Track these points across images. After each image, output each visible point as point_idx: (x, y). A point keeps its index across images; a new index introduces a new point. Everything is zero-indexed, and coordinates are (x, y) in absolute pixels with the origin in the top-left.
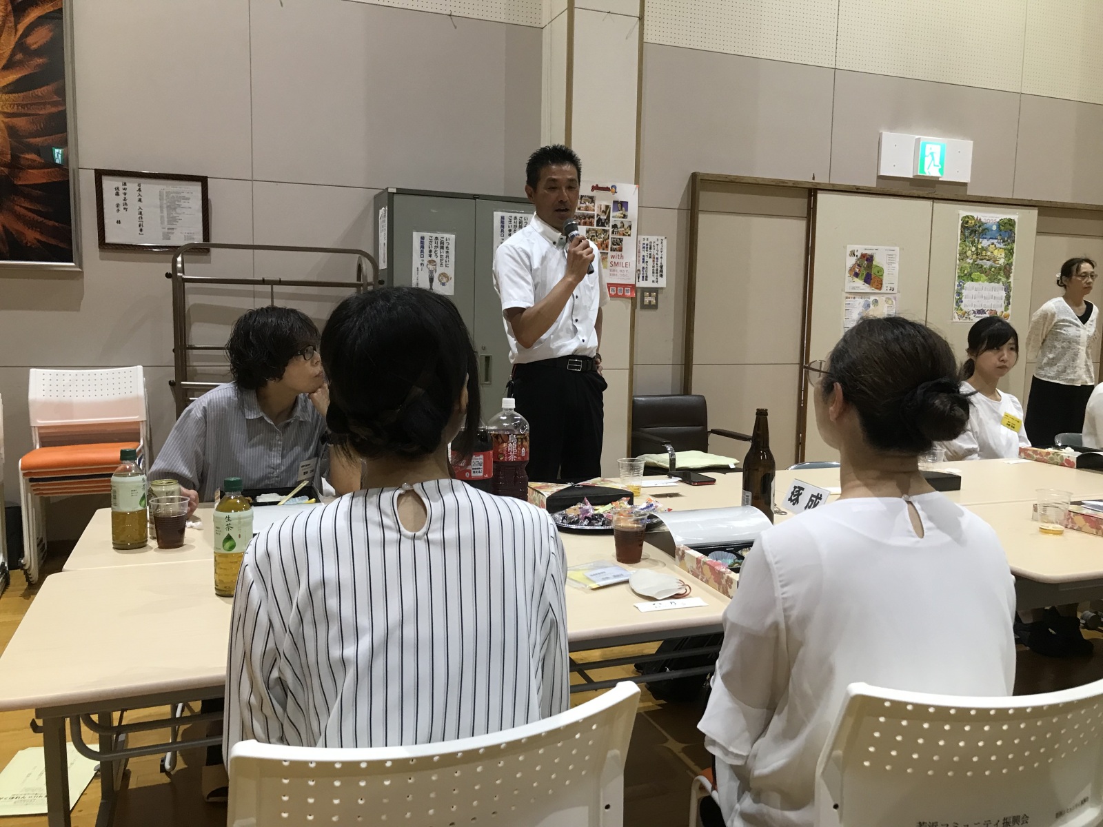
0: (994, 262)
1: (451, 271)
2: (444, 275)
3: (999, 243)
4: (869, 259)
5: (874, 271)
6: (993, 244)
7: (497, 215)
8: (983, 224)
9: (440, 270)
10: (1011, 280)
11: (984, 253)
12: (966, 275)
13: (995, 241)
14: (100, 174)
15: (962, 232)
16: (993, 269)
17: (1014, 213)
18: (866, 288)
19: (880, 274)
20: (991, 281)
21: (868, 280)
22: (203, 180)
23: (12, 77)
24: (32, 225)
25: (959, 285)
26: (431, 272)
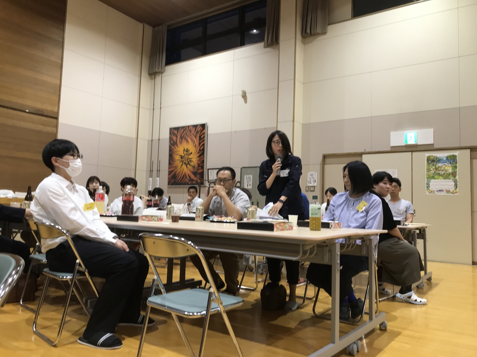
0: (446, 171)
1: (251, 184)
3: (449, 164)
6: (444, 165)
8: (438, 158)
9: (249, 183)
10: (457, 177)
11: (440, 168)
12: (431, 177)
13: (446, 164)
14: (208, 169)
15: (427, 162)
16: (445, 174)
17: (457, 152)
20: (445, 179)
24: (199, 179)
25: (428, 181)
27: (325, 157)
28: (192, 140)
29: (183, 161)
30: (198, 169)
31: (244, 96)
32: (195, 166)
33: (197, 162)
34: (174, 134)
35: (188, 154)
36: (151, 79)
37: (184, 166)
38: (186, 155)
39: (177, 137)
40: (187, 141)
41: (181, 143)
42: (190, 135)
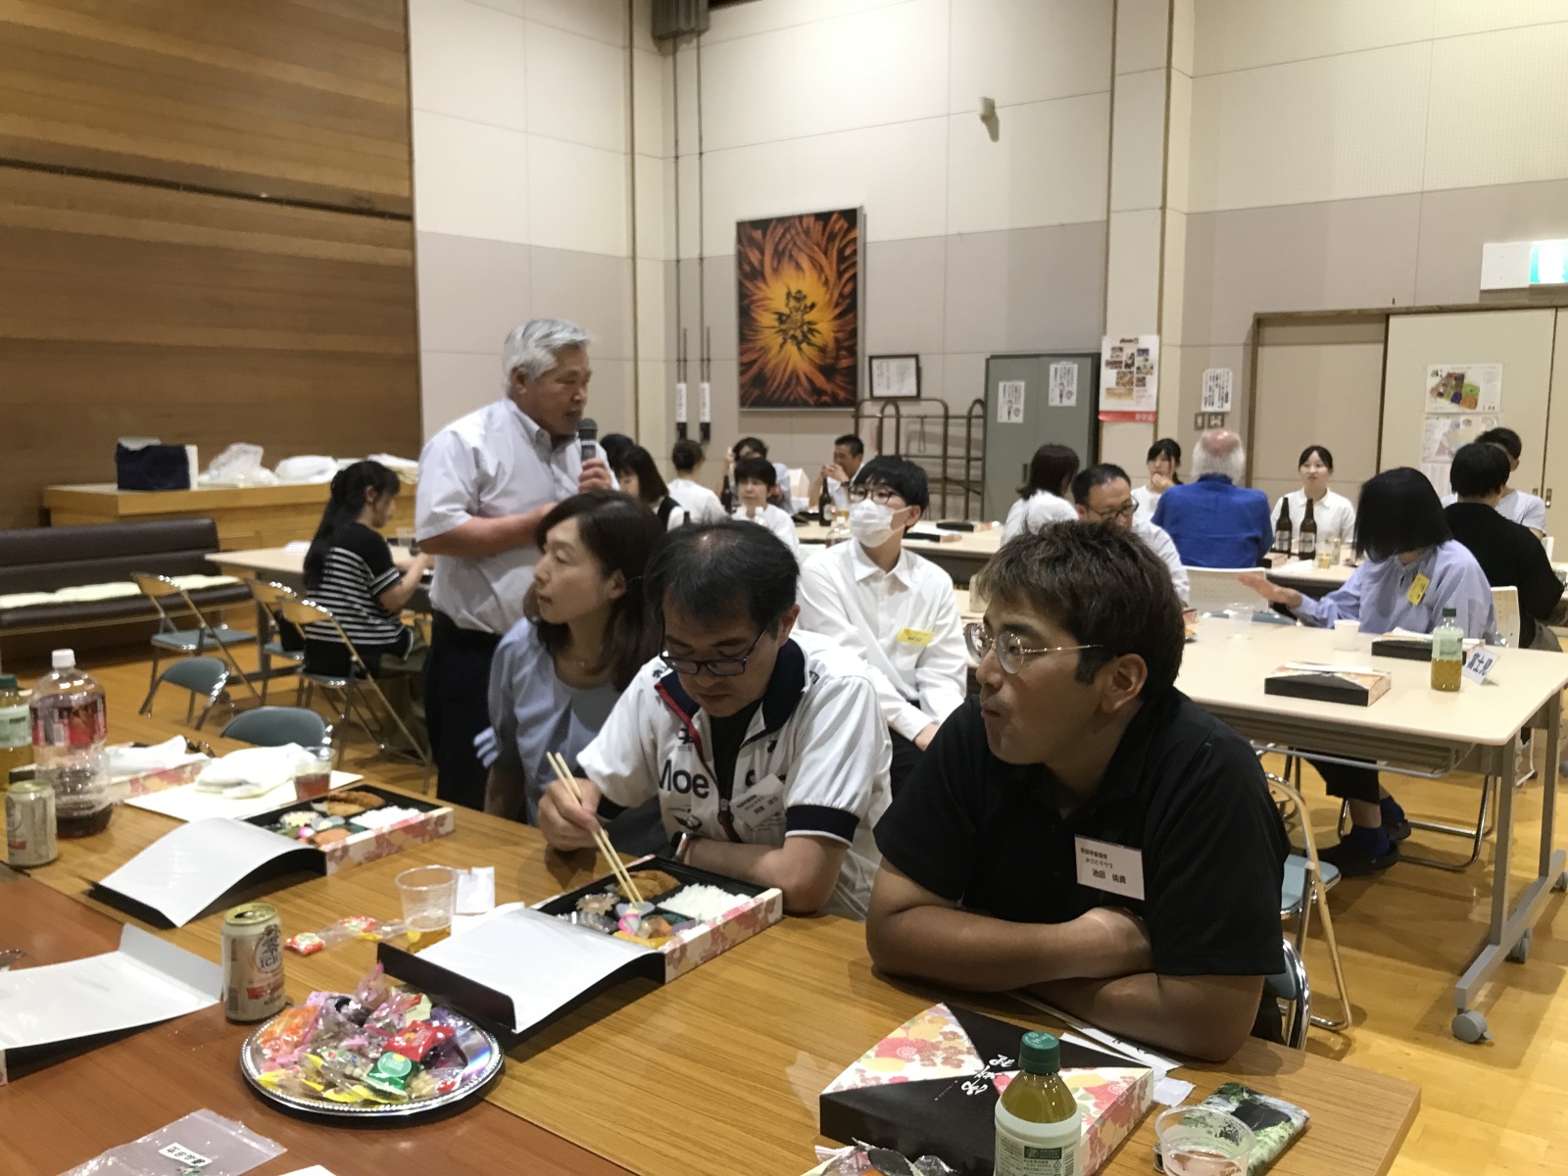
1: (1021, 406)
2: (1018, 410)
4: (1460, 379)
5: (1465, 391)
7: (1052, 367)
9: (1015, 406)
14: (871, 358)
18: (1454, 408)
19: (1474, 392)
21: (1457, 399)
22: (916, 357)
23: (837, 311)
24: (843, 389)
26: (1010, 408)
27: (1261, 322)
28: (813, 261)
29: (784, 332)
30: (837, 358)
31: (990, 117)
32: (826, 346)
33: (832, 335)
34: (752, 242)
35: (802, 308)
36: (662, 52)
37: (790, 347)
38: (797, 310)
39: (762, 252)
40: (798, 267)
41: (776, 271)
42: (805, 244)
